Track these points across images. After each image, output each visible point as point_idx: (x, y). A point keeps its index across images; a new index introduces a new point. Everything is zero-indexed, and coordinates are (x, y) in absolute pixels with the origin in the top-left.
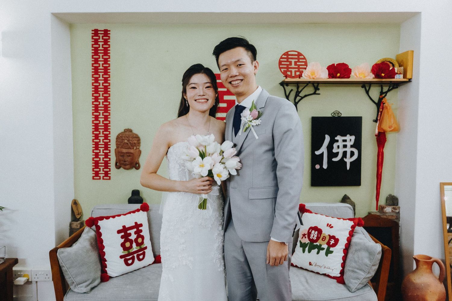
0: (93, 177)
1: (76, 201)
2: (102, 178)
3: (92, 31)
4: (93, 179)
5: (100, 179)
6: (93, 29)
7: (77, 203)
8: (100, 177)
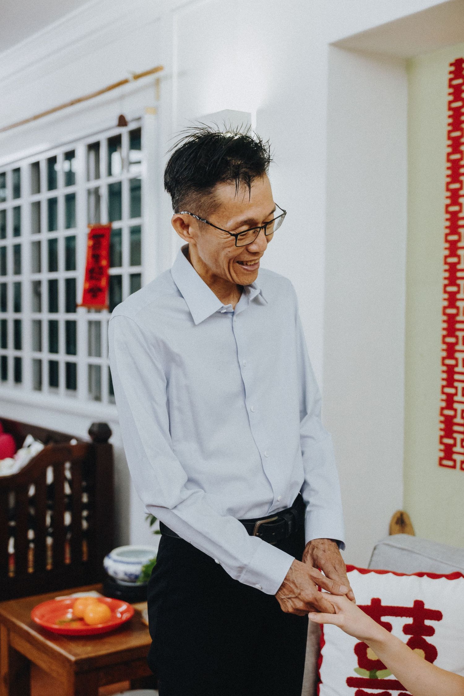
0: (441, 459)
1: (405, 516)
2: (458, 465)
3: (451, 65)
4: (441, 465)
5: (454, 467)
6: (453, 61)
7: (406, 520)
8: (455, 461)
